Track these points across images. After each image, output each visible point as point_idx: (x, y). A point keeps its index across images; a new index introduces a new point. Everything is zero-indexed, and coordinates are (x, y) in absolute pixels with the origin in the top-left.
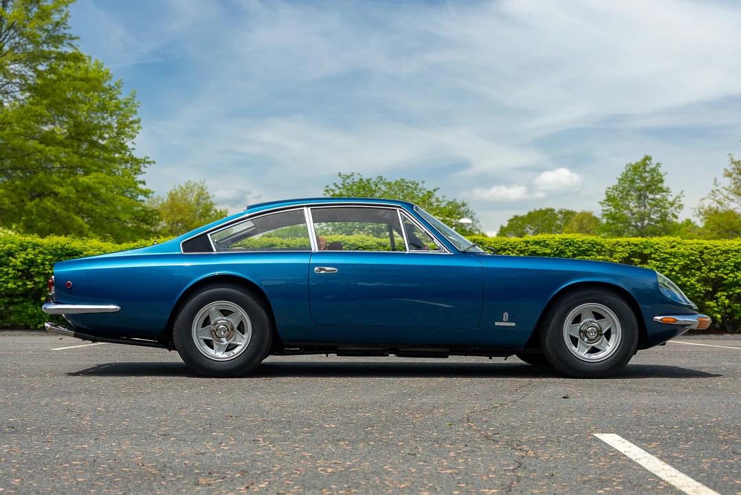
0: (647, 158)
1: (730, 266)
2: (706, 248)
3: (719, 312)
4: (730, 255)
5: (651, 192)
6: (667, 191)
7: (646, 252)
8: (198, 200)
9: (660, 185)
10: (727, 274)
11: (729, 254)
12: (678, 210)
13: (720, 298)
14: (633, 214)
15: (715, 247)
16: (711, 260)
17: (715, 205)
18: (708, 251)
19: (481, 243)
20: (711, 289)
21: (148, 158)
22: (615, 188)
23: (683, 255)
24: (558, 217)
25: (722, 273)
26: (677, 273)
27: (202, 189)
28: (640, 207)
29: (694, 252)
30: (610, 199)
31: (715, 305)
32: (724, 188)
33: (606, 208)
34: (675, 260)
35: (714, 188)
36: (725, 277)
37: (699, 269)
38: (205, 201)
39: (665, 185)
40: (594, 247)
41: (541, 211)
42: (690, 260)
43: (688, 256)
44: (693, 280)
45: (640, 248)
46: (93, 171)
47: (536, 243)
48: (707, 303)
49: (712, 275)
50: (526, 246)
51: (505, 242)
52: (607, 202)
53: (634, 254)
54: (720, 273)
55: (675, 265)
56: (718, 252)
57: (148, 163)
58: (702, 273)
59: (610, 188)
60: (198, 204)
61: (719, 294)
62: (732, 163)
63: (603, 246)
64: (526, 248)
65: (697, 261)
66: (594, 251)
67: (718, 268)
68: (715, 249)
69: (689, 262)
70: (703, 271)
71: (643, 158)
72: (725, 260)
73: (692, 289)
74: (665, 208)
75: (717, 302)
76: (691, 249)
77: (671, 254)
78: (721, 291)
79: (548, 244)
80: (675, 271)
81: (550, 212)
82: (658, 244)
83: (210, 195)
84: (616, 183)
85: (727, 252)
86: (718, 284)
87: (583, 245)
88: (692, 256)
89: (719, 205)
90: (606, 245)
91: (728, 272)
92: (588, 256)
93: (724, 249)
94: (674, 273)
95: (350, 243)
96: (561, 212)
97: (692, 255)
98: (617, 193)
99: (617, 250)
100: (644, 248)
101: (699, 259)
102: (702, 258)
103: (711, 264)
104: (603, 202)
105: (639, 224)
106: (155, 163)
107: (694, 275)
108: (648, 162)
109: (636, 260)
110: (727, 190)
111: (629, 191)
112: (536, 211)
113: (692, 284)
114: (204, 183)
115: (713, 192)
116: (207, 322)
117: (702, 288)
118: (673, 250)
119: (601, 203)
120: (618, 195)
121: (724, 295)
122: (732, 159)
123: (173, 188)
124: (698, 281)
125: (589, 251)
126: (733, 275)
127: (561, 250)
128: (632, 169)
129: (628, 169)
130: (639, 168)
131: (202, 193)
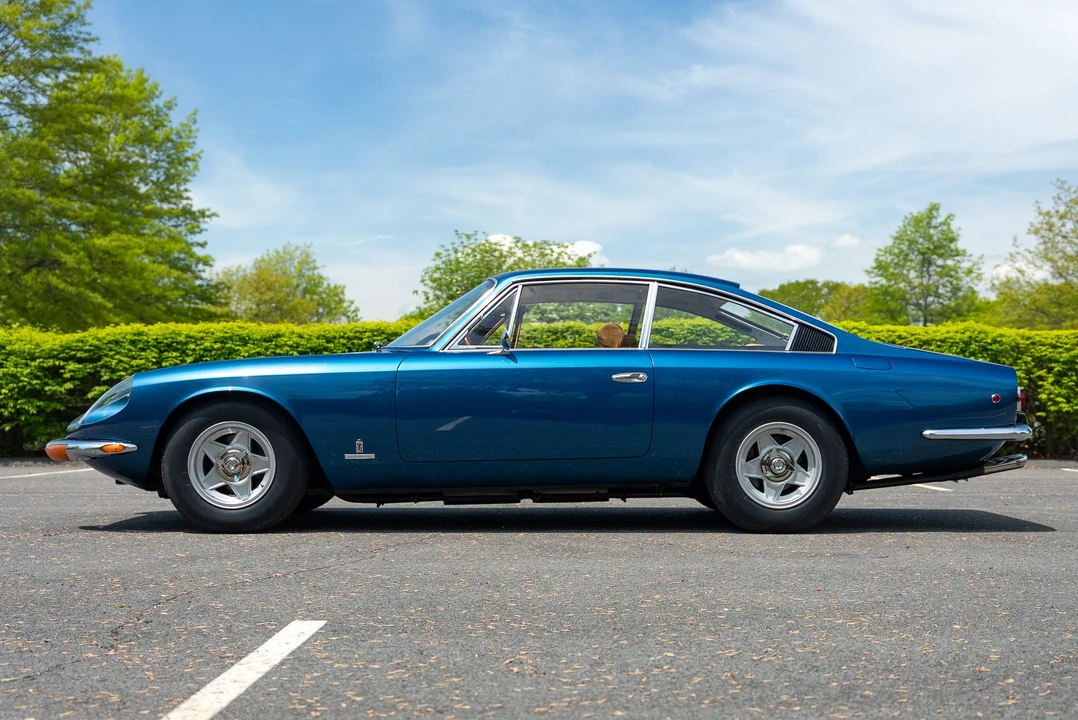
0: (934, 208)
2: (900, 337)
5: (941, 256)
6: (964, 253)
8: (301, 271)
9: (952, 246)
12: (976, 281)
14: (913, 288)
17: (1014, 275)
21: (208, 210)
22: (888, 251)
24: (823, 292)
27: (308, 256)
28: (922, 277)
30: (881, 267)
32: (1026, 250)
33: (874, 280)
35: (1013, 250)
38: (310, 273)
39: (960, 245)
41: (798, 283)
46: (115, 228)
52: (876, 271)
57: (208, 216)
59: (880, 250)
60: (301, 275)
62: (1040, 214)
71: (927, 207)
74: (957, 279)
79: (673, 333)
81: (810, 286)
83: (318, 265)
84: (890, 242)
85: (927, 342)
89: (1019, 275)
96: (826, 284)
98: (892, 257)
104: (870, 270)
105: (921, 302)
106: (218, 216)
108: (935, 214)
110: (1030, 252)
111: (907, 255)
112: (790, 285)
114: (309, 247)
115: (1011, 255)
119: (867, 272)
120: (892, 260)
122: (1039, 208)
123: (265, 253)
127: (690, 341)
128: (912, 223)
129: (906, 223)
130: (923, 222)
131: (307, 261)
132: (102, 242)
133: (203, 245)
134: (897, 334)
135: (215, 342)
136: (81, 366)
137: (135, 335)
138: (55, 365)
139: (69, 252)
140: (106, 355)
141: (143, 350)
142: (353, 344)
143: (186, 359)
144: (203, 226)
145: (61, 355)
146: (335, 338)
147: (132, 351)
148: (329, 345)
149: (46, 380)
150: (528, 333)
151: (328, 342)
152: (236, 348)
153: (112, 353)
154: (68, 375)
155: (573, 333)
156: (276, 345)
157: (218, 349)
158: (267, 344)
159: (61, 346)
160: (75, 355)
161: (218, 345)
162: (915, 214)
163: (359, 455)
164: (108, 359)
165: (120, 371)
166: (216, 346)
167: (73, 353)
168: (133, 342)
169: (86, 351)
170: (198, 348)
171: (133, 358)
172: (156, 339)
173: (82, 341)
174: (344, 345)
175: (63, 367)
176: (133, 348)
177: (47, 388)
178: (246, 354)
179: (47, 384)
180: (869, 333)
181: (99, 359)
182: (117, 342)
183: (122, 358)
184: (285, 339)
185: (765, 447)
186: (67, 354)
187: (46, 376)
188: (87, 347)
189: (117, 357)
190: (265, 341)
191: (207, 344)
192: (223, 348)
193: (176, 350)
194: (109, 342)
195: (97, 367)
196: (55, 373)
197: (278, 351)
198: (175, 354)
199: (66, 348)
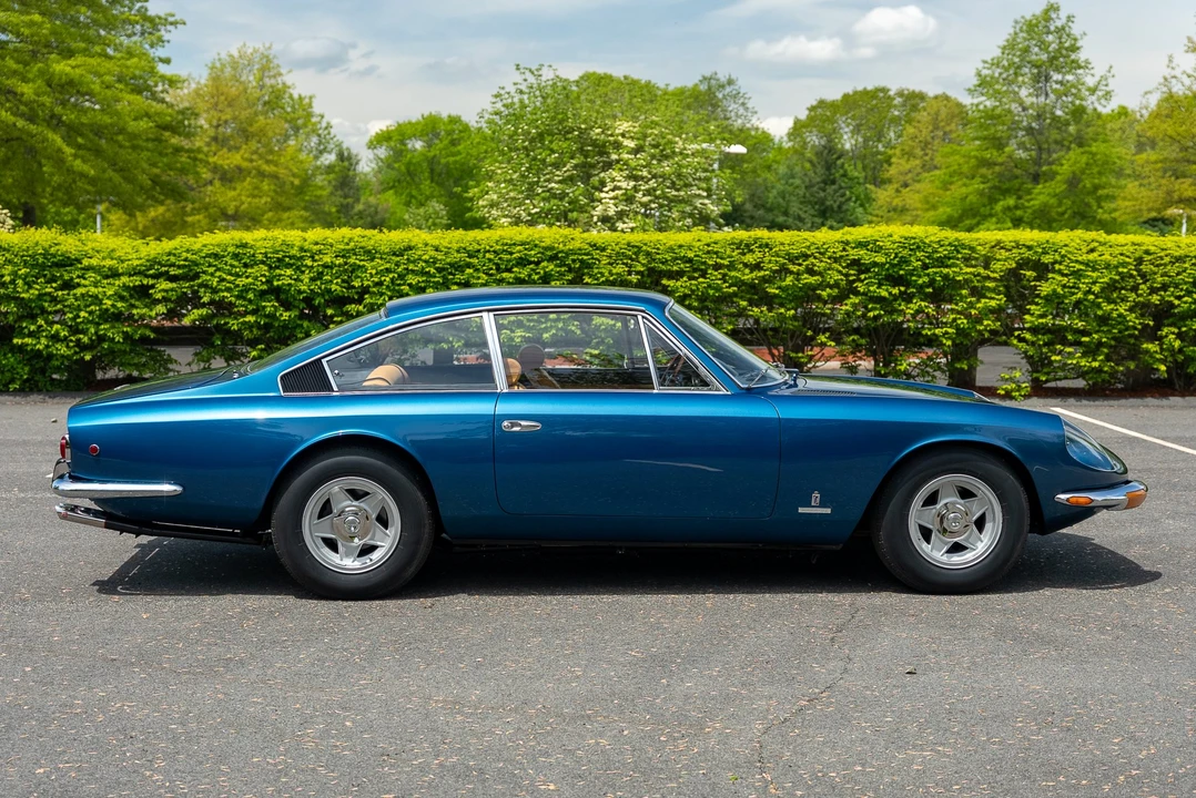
0: (1053, 8)
1: (1186, 283)
2: (1147, 252)
3: (1163, 361)
4: (1186, 265)
5: (1058, 70)
6: (1086, 65)
7: (1046, 259)
8: (261, 79)
9: (1073, 56)
10: (1179, 298)
11: (1185, 262)
13: (1166, 336)
14: (1025, 109)
15: (1163, 250)
16: (1155, 274)
18: (1149, 258)
19: (767, 245)
20: (1151, 323)
21: (173, 16)
22: (996, 63)
23: (1108, 266)
24: (896, 102)
25: (1172, 295)
26: (1097, 296)
27: (269, 61)
28: (1037, 96)
29: (1127, 260)
30: (984, 84)
31: (1158, 349)
32: (1184, 72)
33: (976, 101)
34: (1094, 275)
35: (1167, 72)
36: (1176, 302)
37: (1135, 289)
38: (273, 81)
39: (1082, 56)
40: (958, 252)
41: (865, 92)
42: (1120, 274)
43: (1116, 267)
44: (1122, 309)
45: (1036, 252)
47: (861, 245)
48: (1145, 346)
49: (1155, 299)
50: (844, 250)
51: (808, 244)
52: (979, 89)
53: (1024, 264)
54: (1169, 296)
55: (1094, 283)
56: (1167, 260)
57: (171, 24)
58: (1138, 296)
59: (985, 62)
60: (262, 86)
61: (1166, 330)
63: (972, 249)
64: (844, 253)
65: (1132, 276)
66: (958, 259)
67: (1164, 287)
68: (1162, 254)
69: (1117, 278)
70: (1140, 292)
71: (1043, 6)
72: (1178, 274)
73: (1120, 323)
74: (1082, 99)
75: (1161, 345)
76: (1122, 254)
77: (1087, 265)
78: (1169, 325)
79: (881, 248)
80: (1093, 293)
81: (881, 95)
82: (1066, 245)
83: (281, 71)
84: (997, 52)
85: (1180, 259)
86: (1163, 314)
87: (940, 250)
88: (1124, 267)
90: (979, 248)
91: (1182, 294)
92: (947, 266)
93: (1177, 254)
94: (1091, 297)
95: (543, 244)
96: (900, 94)
97: (1124, 264)
98: (999, 70)
99: (998, 256)
100: (1043, 253)
101: (1135, 273)
102: (1139, 271)
103: (1154, 281)
104: (973, 88)
105: (1034, 125)
106: (184, 24)
107: (1124, 300)
108: (1054, 16)
109: (1028, 273)
110: (1189, 76)
111: (1019, 68)
112: (855, 93)
113: (1120, 315)
114: (270, 48)
115: (1166, 79)
116: (326, 509)
117: (1137, 321)
118: (1091, 257)
119: (969, 90)
120: (1000, 74)
121: (1173, 333)
123: (217, 57)
124: (1131, 310)
125: (949, 258)
126: (1190, 300)
127: (902, 257)
128: (1025, 28)
129: (1018, 30)
130: (1036, 28)
131: (267, 66)
134: (1144, 248)
135: (336, 256)
136: (174, 285)
137: (237, 247)
138: (143, 285)
140: (204, 272)
141: (246, 265)
142: (500, 259)
143: (302, 277)
144: (165, 36)
145: (151, 272)
146: (479, 251)
147: (236, 267)
148: (471, 260)
149: (133, 301)
150: (708, 245)
151: (470, 256)
152: (362, 263)
153: (211, 270)
154: (159, 296)
155: (760, 246)
156: (408, 259)
157: (340, 266)
158: (398, 259)
159: (148, 261)
160: (167, 272)
161: (341, 261)
162: (1028, 17)
164: (209, 278)
165: (223, 291)
166: (337, 262)
167: (164, 269)
168: (236, 256)
169: (179, 267)
170: (316, 264)
171: (237, 275)
172: (266, 253)
173: (174, 255)
174: (490, 260)
175: (153, 286)
176: (236, 263)
177: (135, 311)
178: (374, 272)
179: (133, 306)
180: (1111, 247)
181: (197, 276)
182: (216, 256)
183: (224, 276)
184: (420, 253)
186: (159, 268)
187: (132, 296)
188: (182, 263)
189: (218, 274)
190: (394, 254)
191: (327, 259)
192: (346, 263)
193: (289, 266)
194: (208, 256)
195: (193, 286)
196: (142, 292)
197: (411, 267)
198: (289, 272)
199: (154, 262)
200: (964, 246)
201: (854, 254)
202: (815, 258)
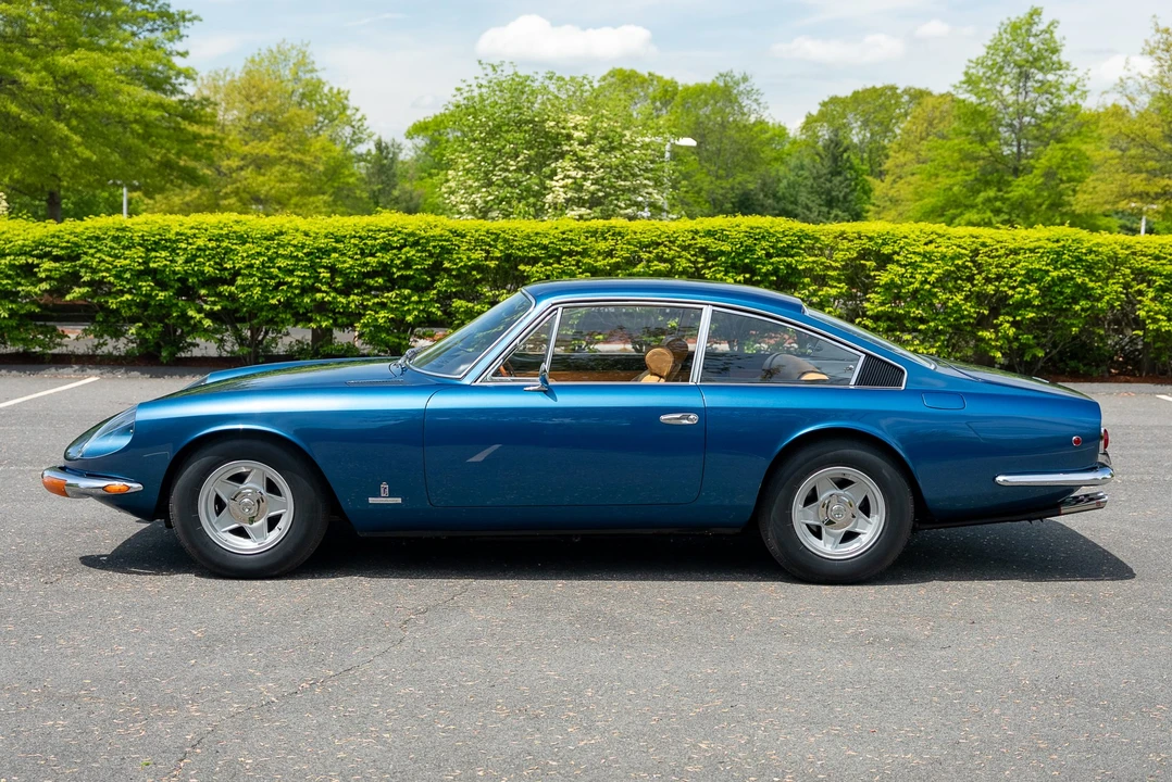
0: (1035, 13)
1: (1019, 275)
2: (984, 245)
3: (999, 348)
4: (1020, 257)
5: (1041, 69)
6: (1067, 67)
7: (886, 250)
8: (297, 73)
9: (1055, 58)
10: (1013, 288)
11: (1019, 254)
13: (1001, 325)
14: (1007, 107)
15: (998, 242)
16: (990, 265)
17: (1123, 102)
18: (985, 250)
19: (619, 233)
20: (986, 312)
21: (190, 13)
22: (980, 63)
23: (943, 257)
24: (903, 100)
25: (1007, 285)
26: (933, 286)
27: (305, 56)
28: (1017, 94)
29: (963, 251)
30: (971, 81)
31: (993, 336)
33: (963, 96)
34: (930, 266)
36: (1010, 292)
37: (970, 279)
38: (308, 76)
39: (1064, 56)
40: (802, 242)
42: (957, 266)
43: (952, 259)
44: (959, 298)
45: (876, 243)
47: (710, 233)
48: (980, 333)
49: (990, 289)
50: (693, 238)
51: (659, 233)
52: (965, 86)
53: (865, 254)
54: (1004, 286)
55: (930, 273)
56: (1002, 252)
57: (189, 20)
58: (974, 285)
59: (971, 61)
60: (297, 79)
61: (1001, 318)
62: (1158, 31)
63: (817, 240)
64: (693, 242)
65: (967, 267)
66: (801, 249)
67: (999, 278)
68: (998, 246)
69: (952, 269)
70: (976, 282)
72: (1012, 266)
73: (956, 312)
74: (1058, 96)
75: (997, 332)
76: (959, 246)
77: (925, 256)
78: (1004, 314)
79: (727, 236)
80: (929, 283)
81: (889, 92)
82: (906, 237)
83: (317, 67)
84: (982, 52)
85: (1015, 252)
86: (999, 304)
87: (784, 239)
88: (959, 258)
89: (1129, 104)
90: (823, 238)
91: (1015, 284)
92: (792, 256)
93: (1011, 246)
94: (927, 287)
96: (906, 91)
97: (960, 256)
98: (984, 70)
99: (840, 247)
100: (883, 244)
101: (970, 264)
102: (973, 262)
103: (989, 271)
104: (958, 85)
105: (1014, 122)
106: (200, 20)
107: (960, 289)
108: (1037, 20)
109: (868, 263)
110: (1144, 77)
111: (1002, 68)
112: (865, 91)
113: (956, 304)
114: (307, 45)
115: (1122, 80)
117: (972, 310)
118: (931, 247)
119: (955, 87)
120: (984, 73)
121: (1008, 322)
122: (1157, 24)
124: (967, 299)
125: (793, 248)
126: (1023, 290)
127: (747, 246)
128: (1009, 30)
129: (1002, 30)
130: (1021, 29)
131: (303, 63)
132: (66, 61)
133: (184, 55)
134: (981, 240)
135: (209, 240)
136: (57, 265)
137: (118, 229)
138: (27, 263)
139: (29, 71)
140: (85, 253)
141: (128, 248)
142: (365, 244)
143: (177, 259)
144: (183, 31)
145: (35, 252)
146: (345, 237)
147: (115, 249)
148: (338, 245)
149: (19, 279)
150: (563, 233)
151: (337, 241)
152: (234, 247)
153: (92, 251)
154: (43, 275)
155: (613, 235)
156: (278, 244)
157: (212, 249)
158: (268, 243)
159: (33, 242)
160: (50, 252)
161: (213, 244)
162: (1013, 20)
163: (384, 499)
164: (89, 258)
165: (102, 271)
166: (210, 246)
167: (48, 249)
168: (116, 239)
169: (62, 248)
170: (190, 247)
171: (117, 257)
172: (143, 236)
173: (58, 237)
174: (355, 245)
175: (37, 266)
176: (116, 246)
177: (20, 288)
178: (245, 255)
179: (19, 284)
180: (949, 239)
181: (78, 257)
182: (98, 239)
183: (104, 257)
184: (290, 238)
185: (824, 493)
186: (42, 251)
187: (18, 275)
188: (64, 244)
189: (98, 255)
190: (265, 239)
191: (200, 242)
192: (219, 246)
193: (165, 248)
194: (89, 238)
195: (75, 266)
196: (28, 271)
197: (281, 251)
198: (164, 254)
199: (39, 243)
200: (807, 236)
201: (701, 242)
202: (665, 246)
